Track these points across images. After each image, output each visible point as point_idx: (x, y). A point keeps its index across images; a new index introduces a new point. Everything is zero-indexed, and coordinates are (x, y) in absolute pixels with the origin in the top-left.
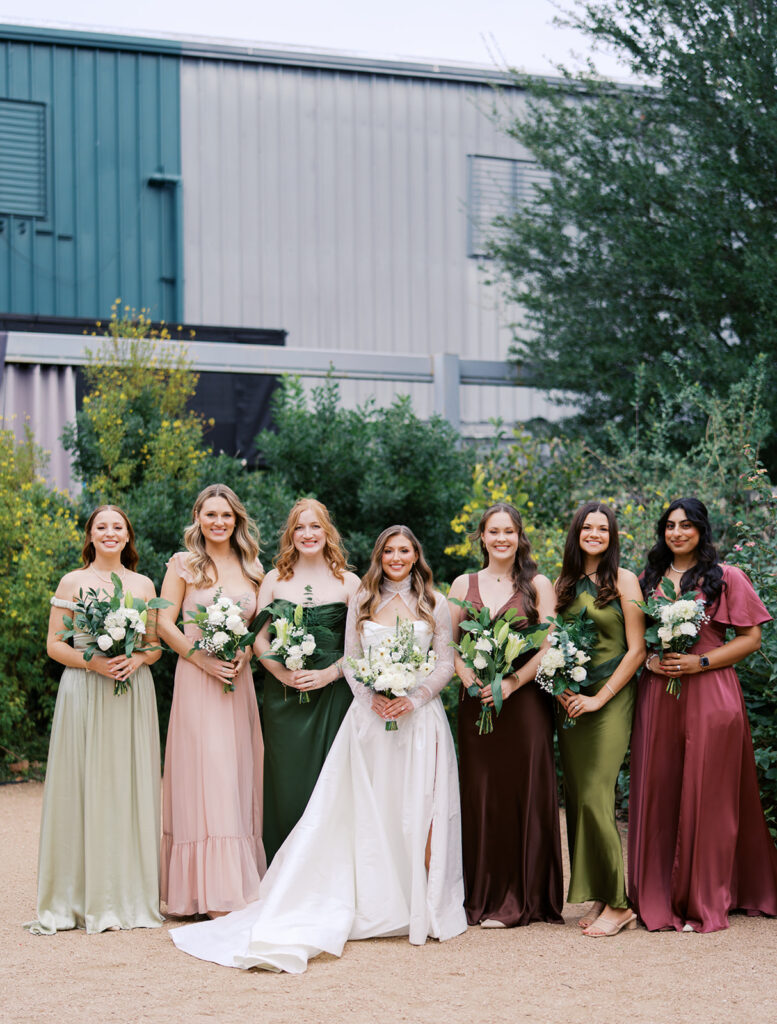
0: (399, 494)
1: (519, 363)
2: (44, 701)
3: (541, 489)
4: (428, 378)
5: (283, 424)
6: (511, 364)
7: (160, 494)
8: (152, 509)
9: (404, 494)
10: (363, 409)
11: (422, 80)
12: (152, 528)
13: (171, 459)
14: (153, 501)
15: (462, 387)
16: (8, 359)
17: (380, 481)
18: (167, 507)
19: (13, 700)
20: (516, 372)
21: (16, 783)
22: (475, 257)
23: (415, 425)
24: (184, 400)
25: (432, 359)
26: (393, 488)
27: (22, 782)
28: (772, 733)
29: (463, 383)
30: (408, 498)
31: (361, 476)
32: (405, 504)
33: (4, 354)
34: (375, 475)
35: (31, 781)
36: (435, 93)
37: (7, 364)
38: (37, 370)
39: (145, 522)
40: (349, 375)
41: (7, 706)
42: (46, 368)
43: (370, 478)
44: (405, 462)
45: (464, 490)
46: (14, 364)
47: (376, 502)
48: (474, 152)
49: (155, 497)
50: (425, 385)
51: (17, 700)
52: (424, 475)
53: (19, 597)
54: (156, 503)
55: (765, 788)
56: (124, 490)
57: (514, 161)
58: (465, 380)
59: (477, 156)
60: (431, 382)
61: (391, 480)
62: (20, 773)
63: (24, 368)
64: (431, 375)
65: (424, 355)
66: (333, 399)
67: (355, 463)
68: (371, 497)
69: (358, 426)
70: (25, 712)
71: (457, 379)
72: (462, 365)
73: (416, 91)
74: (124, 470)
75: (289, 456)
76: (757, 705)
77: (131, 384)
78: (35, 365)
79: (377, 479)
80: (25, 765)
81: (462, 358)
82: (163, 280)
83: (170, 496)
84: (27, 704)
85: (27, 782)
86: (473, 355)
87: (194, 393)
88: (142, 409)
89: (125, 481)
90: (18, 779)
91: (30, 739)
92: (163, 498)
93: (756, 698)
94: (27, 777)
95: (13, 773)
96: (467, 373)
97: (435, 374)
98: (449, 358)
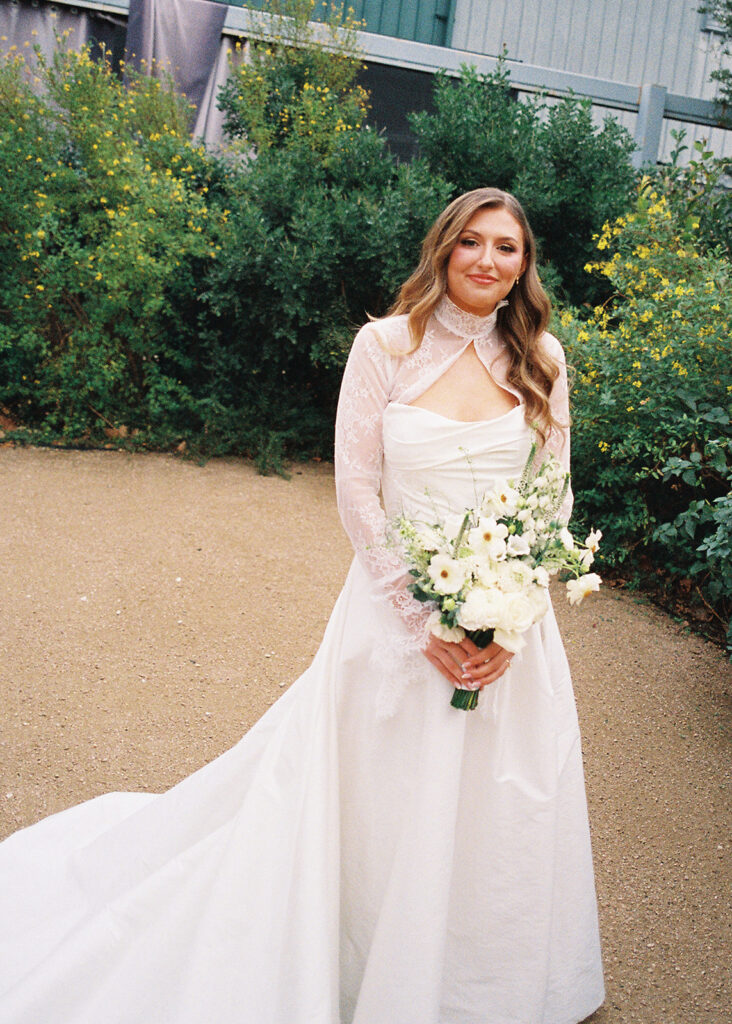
0: (551, 199)
1: (725, 103)
2: (148, 369)
4: (635, 108)
5: (441, 107)
6: (717, 102)
9: (558, 201)
15: (665, 120)
16: (226, 31)
19: (108, 363)
20: (720, 113)
21: (106, 449)
22: (708, 31)
24: (353, 74)
25: (640, 89)
26: (547, 190)
27: (111, 449)
29: (665, 117)
30: (563, 205)
31: (513, 175)
32: (557, 211)
33: (223, 26)
34: (529, 175)
35: (122, 449)
37: (224, 36)
41: (101, 368)
44: (567, 165)
45: (627, 204)
46: (228, 36)
50: (631, 114)
51: (114, 364)
52: (587, 184)
58: (668, 115)
60: (637, 112)
62: (113, 440)
64: (638, 105)
65: (636, 85)
67: (510, 159)
71: (661, 113)
72: (668, 98)
74: (263, 133)
78: (246, 39)
79: (530, 179)
80: (123, 430)
81: (669, 92)
82: (438, 17)
85: (116, 450)
86: (678, 91)
90: (107, 446)
91: (135, 404)
92: (288, 167)
94: (117, 445)
95: (106, 438)
96: (671, 108)
97: (642, 105)
98: (657, 90)
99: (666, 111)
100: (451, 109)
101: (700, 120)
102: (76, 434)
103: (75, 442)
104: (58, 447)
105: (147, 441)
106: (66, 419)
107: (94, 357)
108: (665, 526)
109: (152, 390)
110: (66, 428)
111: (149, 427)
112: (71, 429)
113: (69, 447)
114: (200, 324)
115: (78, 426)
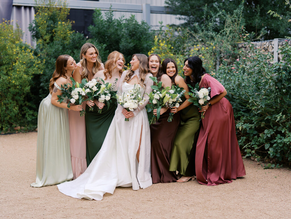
0: (132, 45)
1: (168, 7)
2: (24, 108)
3: (175, 43)
4: (141, 11)
5: (96, 23)
6: (166, 7)
7: (58, 44)
8: (56, 49)
9: (133, 45)
10: (121, 19)
12: (56, 55)
13: (62, 34)
14: (56, 47)
15: (151, 14)
16: (14, 4)
17: (126, 41)
18: (61, 49)
19: (14, 108)
20: (167, 10)
21: (16, 133)
23: (136, 24)
24: (66, 16)
25: (142, 6)
26: (130, 43)
27: (18, 133)
28: (249, 119)
29: (151, 13)
30: (134, 46)
31: (120, 39)
32: (133, 48)
34: (125, 39)
35: (21, 132)
37: (13, 6)
38: (23, 8)
39: (54, 53)
41: (13, 110)
42: (25, 7)
43: (123, 40)
44: (134, 35)
45: (152, 44)
46: (16, 6)
47: (125, 47)
49: (57, 46)
50: (140, 14)
51: (16, 108)
52: (139, 39)
53: (15, 76)
54: (57, 47)
55: (247, 136)
56: (48, 44)
58: (152, 12)
60: (142, 12)
61: (129, 41)
62: (17, 130)
63: (19, 7)
64: (142, 10)
65: (140, 4)
66: (112, 16)
67: (118, 35)
68: (123, 46)
69: (119, 24)
70: (19, 111)
71: (149, 12)
72: (151, 7)
74: (47, 37)
75: (99, 33)
76: (244, 110)
77: (49, 11)
78: (22, 6)
79: (125, 40)
80: (19, 128)
81: (151, 5)
83: (61, 45)
84: (19, 109)
86: (154, 5)
87: (69, 14)
88: (53, 18)
89: (48, 41)
90: (17, 132)
91: (20, 120)
92: (59, 46)
93: (244, 108)
94: (19, 132)
95: (15, 130)
96: (152, 10)
98: (147, 5)
99: (151, 11)
100: (99, 24)
101: (161, 12)
102: (7, 130)
103: (7, 132)
104: (3, 134)
105: (28, 129)
106: (4, 126)
107: (10, 107)
109: (27, 114)
110: (4, 129)
111: (26, 126)
112: (5, 129)
113: (6, 134)
114: (40, 93)
115: (7, 128)
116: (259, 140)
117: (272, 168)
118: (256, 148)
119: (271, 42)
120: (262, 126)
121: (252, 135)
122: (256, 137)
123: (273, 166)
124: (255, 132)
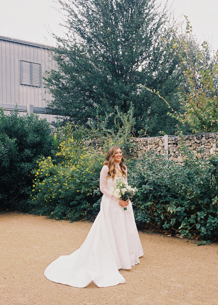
6: (47, 108)
11: (9, 41)
20: (48, 110)
22: (22, 84)
25: (26, 106)
26: (36, 138)
30: (40, 140)
31: (27, 134)
36: (12, 45)
40: (6, 109)
43: (30, 135)
48: (21, 60)
57: (31, 63)
59: (22, 61)
60: (26, 112)
64: (26, 110)
67: (25, 131)
72: (34, 108)
73: (8, 44)
81: (34, 106)
86: (36, 106)
97: (27, 110)
98: (31, 106)
99: (34, 111)
101: (43, 113)
108: (95, 204)
116: (189, 221)
117: (204, 244)
118: (189, 228)
119: (161, 138)
120: (192, 209)
121: (182, 217)
122: (186, 218)
123: (205, 242)
124: (185, 214)
